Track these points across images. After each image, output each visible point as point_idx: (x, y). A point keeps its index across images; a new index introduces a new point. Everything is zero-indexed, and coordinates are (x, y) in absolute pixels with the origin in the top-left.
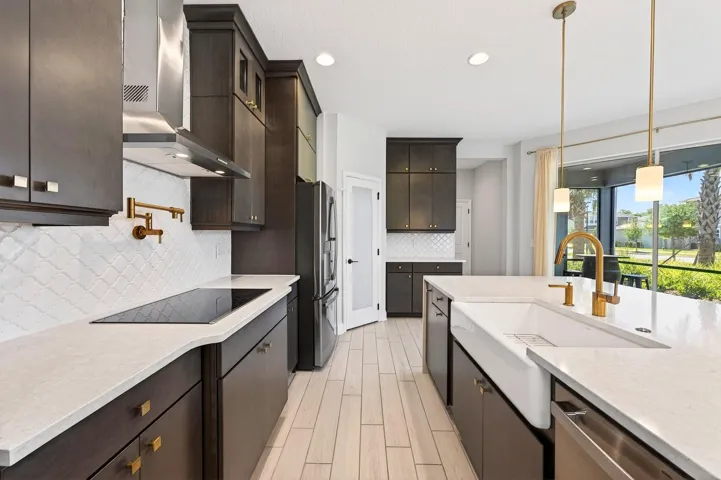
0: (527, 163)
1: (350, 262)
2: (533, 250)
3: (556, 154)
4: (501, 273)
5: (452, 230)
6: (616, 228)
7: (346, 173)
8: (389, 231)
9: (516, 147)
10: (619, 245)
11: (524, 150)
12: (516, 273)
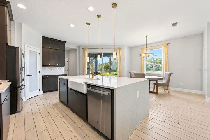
0: (82, 51)
1: (28, 75)
2: (83, 71)
3: (87, 50)
4: (76, 75)
5: (64, 66)
6: (98, 67)
7: (26, 45)
8: (43, 66)
9: (79, 46)
10: (99, 71)
11: (81, 47)
12: (80, 75)
